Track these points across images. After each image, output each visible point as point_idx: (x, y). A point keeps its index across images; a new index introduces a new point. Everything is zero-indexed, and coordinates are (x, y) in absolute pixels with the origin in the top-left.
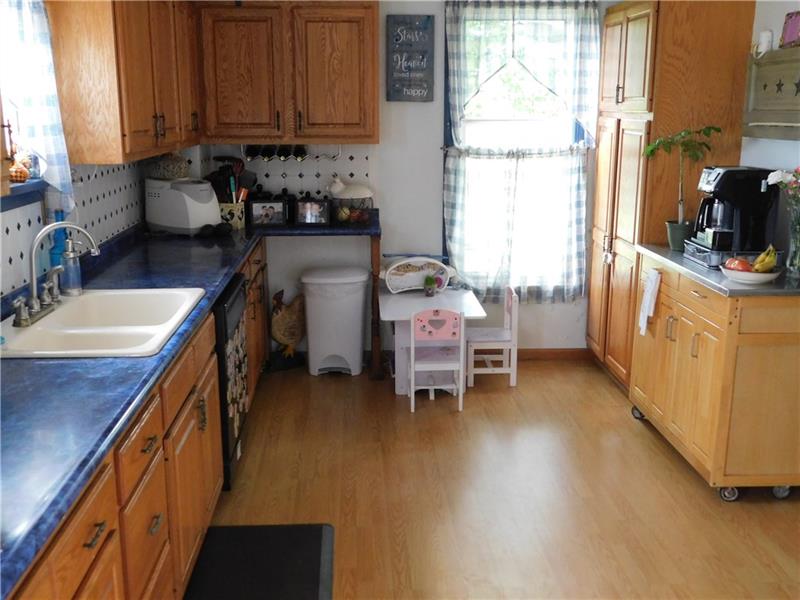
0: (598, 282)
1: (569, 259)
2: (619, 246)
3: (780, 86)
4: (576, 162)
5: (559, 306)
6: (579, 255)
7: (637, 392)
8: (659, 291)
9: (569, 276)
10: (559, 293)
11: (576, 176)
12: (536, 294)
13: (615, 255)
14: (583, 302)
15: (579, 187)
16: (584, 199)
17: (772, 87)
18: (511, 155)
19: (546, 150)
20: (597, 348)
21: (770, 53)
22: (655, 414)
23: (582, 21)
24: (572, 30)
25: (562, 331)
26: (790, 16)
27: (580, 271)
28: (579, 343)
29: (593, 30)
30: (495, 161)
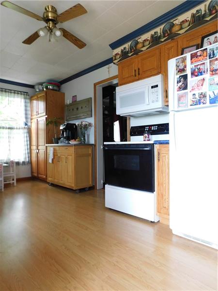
0: (34, 159)
1: (26, 154)
2: (40, 148)
3: (73, 110)
4: (26, 131)
5: (24, 166)
6: (28, 153)
7: (49, 179)
8: (54, 153)
9: (26, 158)
10: (24, 162)
11: (26, 134)
12: (18, 163)
13: (39, 150)
14: (30, 165)
15: (27, 137)
16: (28, 139)
17: (71, 110)
18: (9, 128)
19: (18, 127)
20: (36, 175)
21: (70, 104)
22: (56, 182)
23: (25, 98)
24: (23, 100)
25: (25, 173)
26: (73, 97)
27: (28, 157)
28: (30, 175)
29: (28, 101)
30: (5, 130)
